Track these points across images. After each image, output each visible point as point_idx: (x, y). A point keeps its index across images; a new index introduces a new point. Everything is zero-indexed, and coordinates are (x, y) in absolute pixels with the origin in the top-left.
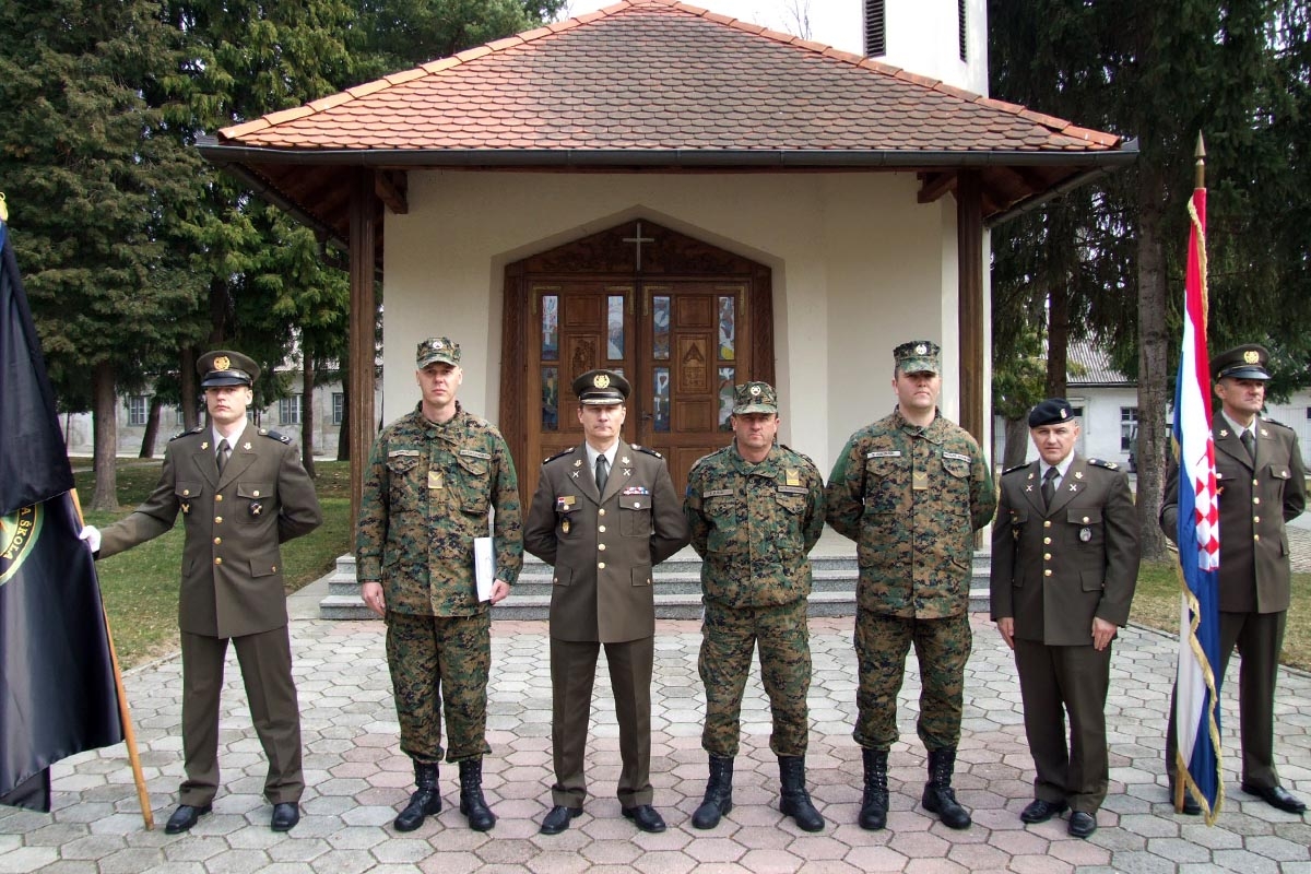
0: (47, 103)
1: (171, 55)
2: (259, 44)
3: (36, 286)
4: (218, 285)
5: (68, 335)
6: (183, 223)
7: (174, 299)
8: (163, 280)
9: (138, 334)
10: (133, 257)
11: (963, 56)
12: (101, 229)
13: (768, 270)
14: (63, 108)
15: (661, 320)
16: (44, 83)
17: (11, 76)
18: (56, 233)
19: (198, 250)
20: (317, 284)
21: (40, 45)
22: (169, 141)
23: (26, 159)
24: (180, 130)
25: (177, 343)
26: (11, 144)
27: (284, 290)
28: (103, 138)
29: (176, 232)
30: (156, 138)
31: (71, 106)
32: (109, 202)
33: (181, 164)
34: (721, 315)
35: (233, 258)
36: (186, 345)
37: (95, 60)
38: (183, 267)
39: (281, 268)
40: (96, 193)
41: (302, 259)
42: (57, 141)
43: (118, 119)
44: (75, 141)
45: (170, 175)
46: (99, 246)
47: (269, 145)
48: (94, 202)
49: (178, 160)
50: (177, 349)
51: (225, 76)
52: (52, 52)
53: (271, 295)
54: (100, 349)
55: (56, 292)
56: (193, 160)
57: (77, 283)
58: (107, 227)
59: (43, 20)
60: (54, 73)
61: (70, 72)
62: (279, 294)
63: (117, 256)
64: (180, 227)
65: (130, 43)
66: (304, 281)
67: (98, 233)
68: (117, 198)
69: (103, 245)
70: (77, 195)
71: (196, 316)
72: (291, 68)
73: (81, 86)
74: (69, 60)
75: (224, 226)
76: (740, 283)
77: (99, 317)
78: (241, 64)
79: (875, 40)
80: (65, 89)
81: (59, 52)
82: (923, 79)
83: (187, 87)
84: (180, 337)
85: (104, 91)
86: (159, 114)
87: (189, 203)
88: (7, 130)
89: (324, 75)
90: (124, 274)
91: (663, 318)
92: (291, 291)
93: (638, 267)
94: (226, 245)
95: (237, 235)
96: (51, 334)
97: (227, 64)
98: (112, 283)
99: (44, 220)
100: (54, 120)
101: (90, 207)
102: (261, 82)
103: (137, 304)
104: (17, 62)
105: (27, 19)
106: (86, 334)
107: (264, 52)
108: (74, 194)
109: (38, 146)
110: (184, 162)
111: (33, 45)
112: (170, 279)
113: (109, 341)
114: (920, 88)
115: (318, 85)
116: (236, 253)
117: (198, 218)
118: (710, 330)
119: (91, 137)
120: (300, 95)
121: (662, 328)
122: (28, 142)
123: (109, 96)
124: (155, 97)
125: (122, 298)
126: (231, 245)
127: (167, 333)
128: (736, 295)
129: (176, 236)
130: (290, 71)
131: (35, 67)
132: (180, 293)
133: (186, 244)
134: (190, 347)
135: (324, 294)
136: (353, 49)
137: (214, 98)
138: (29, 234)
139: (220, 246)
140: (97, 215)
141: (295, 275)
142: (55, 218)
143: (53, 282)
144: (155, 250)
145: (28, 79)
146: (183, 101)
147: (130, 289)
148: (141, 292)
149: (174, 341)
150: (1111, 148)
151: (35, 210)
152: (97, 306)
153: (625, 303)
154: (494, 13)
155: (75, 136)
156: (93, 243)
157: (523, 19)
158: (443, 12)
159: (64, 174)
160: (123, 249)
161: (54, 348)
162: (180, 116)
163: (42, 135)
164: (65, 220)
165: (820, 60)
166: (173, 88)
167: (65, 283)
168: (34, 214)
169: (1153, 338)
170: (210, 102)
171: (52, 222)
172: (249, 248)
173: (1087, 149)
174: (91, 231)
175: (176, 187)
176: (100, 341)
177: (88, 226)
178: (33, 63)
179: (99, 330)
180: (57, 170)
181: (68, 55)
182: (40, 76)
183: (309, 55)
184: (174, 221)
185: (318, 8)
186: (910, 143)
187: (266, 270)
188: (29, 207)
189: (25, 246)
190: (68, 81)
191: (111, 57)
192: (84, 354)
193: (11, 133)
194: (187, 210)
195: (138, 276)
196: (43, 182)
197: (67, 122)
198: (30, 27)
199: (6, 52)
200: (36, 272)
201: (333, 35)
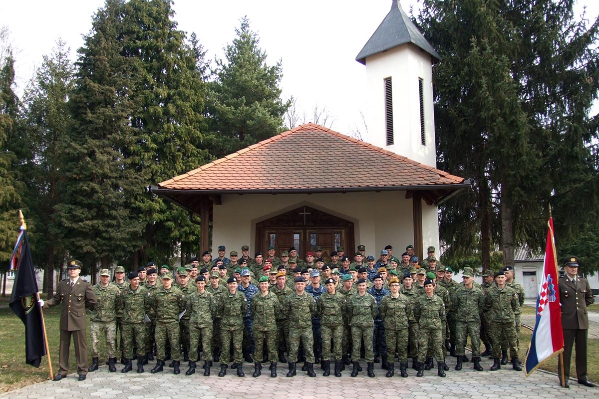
0: (89, 159)
1: (134, 138)
2: (167, 132)
3: (82, 227)
4: (149, 226)
5: (93, 246)
6: (136, 202)
7: (133, 232)
8: (129, 224)
9: (119, 245)
10: (118, 215)
11: (423, 142)
12: (106, 205)
13: (353, 224)
14: (94, 160)
15: (313, 242)
16: (88, 151)
17: (77, 149)
18: (90, 207)
19: (142, 213)
20: (188, 226)
21: (87, 137)
22: (132, 171)
24: (138, 167)
25: (133, 249)
26: (75, 174)
27: (175, 228)
28: (109, 171)
29: (134, 205)
30: (128, 170)
31: (98, 159)
32: (110, 195)
34: (335, 241)
35: (156, 216)
36: (137, 250)
37: (107, 142)
38: (136, 219)
39: (174, 219)
40: (106, 191)
41: (182, 216)
42: (92, 173)
43: (113, 163)
45: (132, 184)
46: (105, 212)
47: (175, 188)
48: (104, 195)
49: (135, 178)
50: (133, 251)
51: (154, 146)
52: (92, 140)
53: (170, 230)
54: (105, 251)
55: (89, 229)
56: (141, 178)
57: (97, 226)
58: (108, 205)
59: (88, 128)
60: (92, 148)
61: (98, 147)
62: (173, 230)
63: (112, 215)
64: (135, 204)
65: (119, 135)
66: (183, 224)
67: (105, 207)
68: (113, 193)
69: (107, 212)
70: (98, 192)
71: (141, 238)
72: (179, 141)
73: (101, 152)
74: (97, 142)
75: (152, 203)
76: (341, 229)
77: (104, 238)
78: (160, 140)
79: (390, 141)
80: (96, 153)
81: (93, 139)
82: (401, 157)
83: (139, 150)
84: (134, 246)
85: (109, 153)
86: (129, 161)
87: (139, 194)
88: (73, 169)
89: (191, 142)
90: (114, 222)
91: (314, 241)
92: (178, 228)
93: (305, 224)
94: (153, 211)
95: (157, 207)
96: (86, 245)
97: (154, 141)
98: (109, 226)
99: (86, 202)
100: (91, 165)
103: (119, 234)
104: (78, 144)
105: (82, 127)
106: (99, 245)
107: (169, 136)
108: (97, 192)
109: (84, 174)
110: (137, 179)
111: (84, 137)
112: (131, 224)
113: (108, 248)
114: (399, 160)
115: (189, 147)
116: (157, 214)
117: (142, 200)
118: (331, 246)
119: (104, 171)
120: (182, 152)
122: (81, 173)
123: (111, 155)
124: (127, 153)
125: (114, 231)
126: (155, 210)
127: (130, 245)
128: (341, 233)
129: (134, 207)
130: (179, 143)
131: (85, 146)
132: (135, 229)
133: (138, 210)
134: (138, 250)
135: (190, 229)
136: (203, 131)
137: (150, 154)
138: (80, 207)
139: (150, 211)
140: (105, 200)
141: (179, 222)
142: (90, 201)
143: (88, 225)
144: (124, 212)
145: (83, 150)
146: (138, 156)
147: (117, 228)
148: (120, 229)
149: (132, 248)
150: (461, 183)
151: (83, 198)
152: (104, 235)
153: (300, 237)
154: (258, 117)
155: (99, 171)
156: (103, 210)
157: (270, 119)
159: (94, 185)
160: (114, 213)
162: (137, 161)
163: (86, 171)
164: (94, 202)
165: (366, 150)
166: (134, 151)
167: (92, 226)
168: (82, 200)
169: (508, 246)
170: (148, 155)
171: (88, 203)
172: (162, 211)
173: (452, 183)
174: (103, 206)
175: (135, 188)
176: (104, 248)
177: (102, 204)
178: (84, 144)
179: (104, 244)
180: (91, 183)
181: (96, 140)
182: (86, 149)
183: (186, 136)
184: (133, 201)
185: (189, 117)
186: (390, 183)
187: (168, 220)
188: (81, 197)
189: (78, 212)
190: (97, 151)
191: (112, 140)
192: (99, 253)
193: (75, 170)
194: (138, 197)
195: (120, 223)
196: (86, 188)
197: (95, 165)
198: (83, 130)
199: (74, 140)
200: (82, 222)
201: (195, 128)
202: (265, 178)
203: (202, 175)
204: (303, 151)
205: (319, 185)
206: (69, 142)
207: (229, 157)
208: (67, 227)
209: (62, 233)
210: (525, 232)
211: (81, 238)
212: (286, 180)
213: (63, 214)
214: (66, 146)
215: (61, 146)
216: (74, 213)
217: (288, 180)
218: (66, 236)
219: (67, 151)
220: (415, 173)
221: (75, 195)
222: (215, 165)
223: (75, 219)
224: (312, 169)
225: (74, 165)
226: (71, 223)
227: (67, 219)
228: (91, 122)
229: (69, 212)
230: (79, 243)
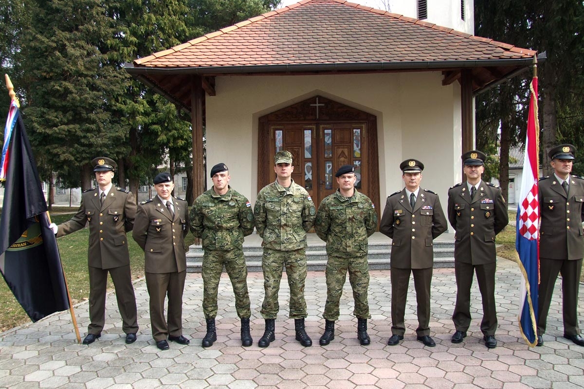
0: (59, 54)
1: (111, 30)
2: (148, 24)
3: (56, 133)
4: (133, 130)
5: (71, 153)
6: (117, 104)
7: (115, 137)
8: (110, 129)
9: (101, 151)
10: (97, 119)
11: (463, 18)
12: (83, 107)
13: (375, 117)
14: (65, 55)
15: (328, 140)
16: (57, 45)
17: (43, 42)
18: (64, 110)
19: (124, 116)
20: (176, 129)
21: (55, 28)
22: (111, 69)
23: (51, 78)
24: (115, 63)
25: (117, 156)
26: (45, 72)
27: (162, 132)
28: (83, 68)
29: (115, 108)
30: (105, 67)
31: (69, 55)
32: (86, 95)
33: (116, 78)
34: (354, 138)
35: (139, 118)
36: (120, 157)
37: (78, 34)
38: (118, 123)
39: (160, 122)
40: (81, 92)
41: (169, 118)
42: (63, 70)
43: (88, 59)
44: (71, 70)
45: (111, 83)
46: (83, 115)
47: (156, 66)
48: (80, 96)
49: (115, 76)
51: (133, 39)
52: (60, 31)
53: (156, 134)
54: (84, 159)
55: (65, 135)
56: (121, 76)
57: (74, 131)
58: (85, 107)
59: (56, 18)
60: (61, 41)
61: (69, 40)
62: (159, 133)
63: (90, 118)
64: (116, 106)
65: (93, 26)
66: (170, 128)
67: (82, 109)
68: (89, 94)
69: (84, 115)
70: (73, 93)
71: (124, 144)
72: (162, 34)
73: (73, 45)
74: (67, 35)
75: (135, 105)
76: (363, 123)
77: (83, 145)
78: (140, 33)
79: (422, 11)
80: (66, 47)
81: (63, 31)
82: (445, 28)
83: (117, 44)
84: (118, 153)
85: (82, 47)
86: (106, 56)
87: (120, 95)
88: (42, 66)
89: (176, 37)
90: (94, 127)
91: (329, 139)
92: (165, 132)
93: (318, 117)
94: (136, 113)
95: (141, 109)
96: (64, 153)
97: (134, 33)
98: (88, 130)
99: (59, 104)
100: (62, 60)
101: (78, 98)
102: (149, 41)
103: (99, 139)
104: (45, 36)
105: (49, 17)
106: (78, 152)
107: (150, 28)
108: (71, 93)
109: (55, 73)
110: (117, 77)
111: (52, 29)
112: (113, 128)
113: (88, 155)
114: (443, 33)
115: (174, 42)
116: (141, 116)
117: (124, 101)
118: (349, 144)
119: (77, 68)
120: (166, 46)
121: (328, 144)
122: (52, 71)
123: (84, 49)
124: (104, 49)
125: (93, 137)
126: (138, 112)
127: (112, 151)
128: (361, 128)
129: (115, 110)
130: (162, 36)
131: (53, 38)
132: (117, 134)
133: (119, 113)
134: (122, 158)
135: (179, 133)
136: (188, 25)
137: (129, 49)
138: (53, 110)
139: (134, 113)
140: (81, 101)
141: (166, 125)
142: (64, 103)
143: (64, 130)
144: (106, 116)
145: (50, 43)
146: (116, 51)
147: (96, 133)
148: (101, 134)
149: (115, 155)
151: (56, 100)
152: (83, 141)
153: (312, 133)
155: (71, 68)
156: (80, 114)
158: (227, 7)
159: (67, 84)
161: (65, 159)
162: (115, 57)
163: (57, 68)
164: (68, 104)
165: (398, 22)
166: (112, 45)
167: (69, 131)
168: (55, 102)
169: (550, 145)
170: (127, 50)
171: (62, 105)
172: (146, 114)
173: (521, 57)
174: (79, 109)
175: (114, 88)
176: (84, 155)
177: (77, 106)
178: (52, 36)
179: (83, 151)
180: (64, 83)
181: (67, 32)
182: (55, 42)
183: (170, 28)
184: (113, 103)
185: (173, 7)
186: (441, 57)
187: (154, 123)
188: (53, 99)
189: (52, 116)
190: (67, 44)
191: (85, 32)
192: (78, 161)
193: (44, 68)
194: (119, 98)
195: (99, 127)
196: (58, 88)
197: (67, 62)
198: (50, 21)
199: (41, 32)
200: (57, 127)
201: (179, 19)
202: (274, 53)
203: (191, 50)
204: (318, 24)
205: (347, 60)
206: (34, 34)
207: (225, 30)
208: (40, 134)
209: (35, 140)
211: (57, 145)
212: (303, 55)
213: (34, 119)
214: (31, 38)
215: (26, 40)
216: (47, 117)
217: (305, 55)
218: (40, 144)
219: (33, 44)
221: (46, 97)
222: (208, 39)
223: (48, 124)
224: (334, 42)
225: (44, 62)
226: (44, 129)
227: (39, 123)
228: (58, 11)
229: (42, 117)
230: (55, 151)
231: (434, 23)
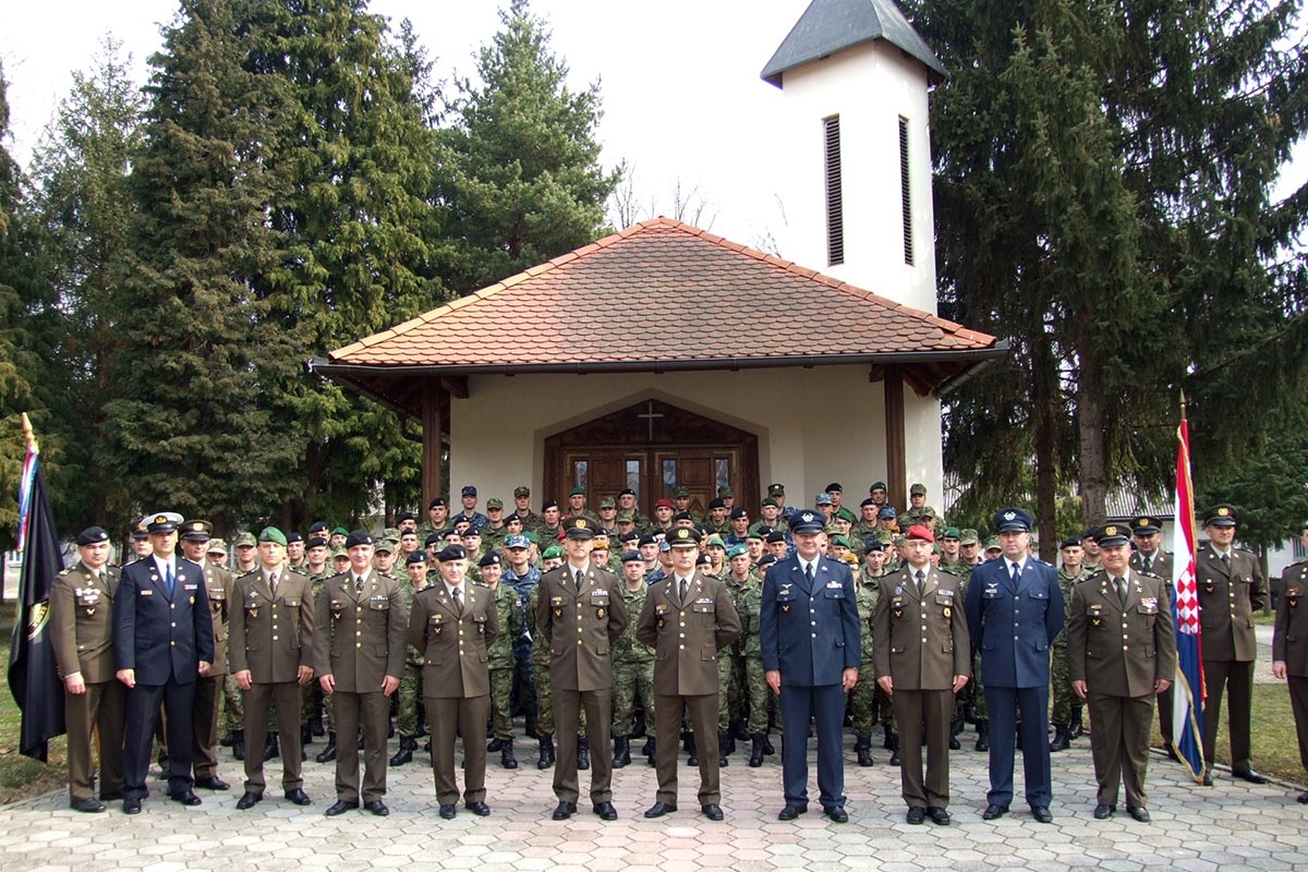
0: (179, 301)
1: (277, 254)
2: (349, 241)
3: (166, 451)
4: (312, 446)
5: (190, 491)
6: (285, 395)
7: (278, 460)
8: (269, 444)
9: (249, 490)
10: (245, 424)
11: (909, 259)
12: (218, 401)
13: (755, 437)
14: (190, 302)
15: (669, 478)
16: (176, 284)
17: (151, 279)
18: (183, 406)
19: (297, 418)
20: (398, 445)
21: (173, 252)
22: (274, 326)
23: (160, 346)
24: (287, 319)
25: (280, 497)
26: (149, 334)
27: (370, 450)
28: (223, 327)
29: (279, 402)
30: (265, 325)
31: (198, 302)
32: (226, 380)
33: (285, 346)
34: (717, 475)
35: (327, 424)
36: (287, 498)
37: (217, 263)
38: (284, 432)
39: (369, 431)
40: (216, 370)
41: (385, 424)
42: (186, 331)
43: (233, 309)
44: (200, 330)
45: (275, 354)
46: (217, 416)
47: (365, 363)
48: (214, 380)
49: (282, 342)
50: (280, 501)
51: (322, 270)
52: (184, 259)
53: (359, 455)
54: (217, 502)
55: (183, 455)
56: (294, 342)
57: (200, 447)
58: (223, 401)
59: (176, 233)
60: (184, 276)
61: (199, 274)
62: (366, 454)
63: (232, 424)
64: (282, 398)
65: (244, 248)
66: (388, 443)
67: (216, 405)
68: (232, 376)
69: (220, 417)
70: (201, 374)
71: (296, 474)
72: (375, 260)
73: (205, 285)
74: (196, 264)
75: (320, 397)
76: (733, 448)
77: (216, 475)
78: (334, 259)
80: (193, 289)
81: (187, 257)
82: (859, 290)
83: (289, 280)
84: (282, 492)
85: (223, 288)
86: (266, 304)
87: (291, 377)
88: (145, 323)
90: (237, 439)
91: (671, 476)
92: (376, 451)
93: (651, 439)
94: (322, 413)
95: (329, 404)
96: (178, 490)
97: (322, 259)
98: (226, 447)
99: (173, 396)
100: (184, 314)
101: (211, 384)
102: (350, 272)
103: (248, 464)
104: (155, 267)
105: (163, 231)
106: (205, 489)
107: (353, 249)
108: (198, 374)
109: (169, 335)
110: (286, 343)
111: (167, 252)
112: (274, 442)
113: (224, 496)
114: (855, 298)
115: (399, 273)
116: (330, 420)
117: (297, 390)
118: (707, 487)
119: (211, 326)
120: (384, 283)
121: (670, 485)
122: (163, 332)
123: (227, 292)
124: (263, 288)
125: (236, 459)
126: (326, 413)
127: (272, 488)
128: (729, 457)
129: (279, 407)
130: (375, 263)
131: (170, 271)
132: (283, 454)
133: (288, 413)
134: (291, 500)
135: (404, 453)
136: (428, 238)
137: (312, 289)
138: (161, 407)
139: (316, 415)
140: (216, 390)
141: (379, 437)
142: (182, 394)
143: (180, 447)
144: (256, 417)
145: (164, 282)
146: (286, 293)
147: (243, 451)
148: (251, 454)
149: (277, 495)
150: (989, 347)
151: (167, 388)
152: (215, 466)
153: (641, 466)
154: (549, 205)
155: (201, 327)
156: (213, 414)
157: (575, 209)
158: (505, 204)
159: (191, 357)
160: (235, 418)
161: (180, 502)
162: (284, 305)
163: (173, 326)
164: (191, 395)
165: (783, 275)
166: (278, 282)
167: (190, 448)
168: (166, 391)
170: (308, 292)
171: (180, 397)
172: (340, 415)
173: (970, 348)
174: (211, 404)
175: (280, 365)
176: (216, 496)
177: (209, 400)
178: (167, 268)
179: (216, 486)
180: (185, 355)
181: (194, 259)
182: (172, 279)
183: (392, 249)
184: (277, 393)
185: (398, 207)
186: (834, 348)
187: (354, 434)
188: (162, 385)
189: (158, 417)
190: (196, 282)
191: (229, 260)
192: (204, 507)
193: (149, 326)
194: (288, 383)
195: (249, 442)
196: (174, 365)
197: (193, 315)
198: (165, 237)
199: (145, 259)
200: (166, 439)
201: (411, 230)
202: (561, 338)
203: (424, 333)
204: (644, 280)
205: (679, 353)
206: (134, 263)
207: (483, 293)
208: (133, 452)
209: (122, 463)
210: (1132, 455)
211: (164, 475)
212: (608, 343)
213: (124, 423)
214: (128, 272)
215: (117, 274)
216: (148, 419)
217: (611, 343)
218: (132, 471)
219: (130, 283)
220: (888, 326)
221: (149, 381)
222: (454, 311)
223: (150, 433)
224: (665, 317)
225: (147, 314)
226: (143, 443)
227: (133, 432)
228: (181, 219)
229: (138, 419)
230: (161, 486)
231: (842, 280)
